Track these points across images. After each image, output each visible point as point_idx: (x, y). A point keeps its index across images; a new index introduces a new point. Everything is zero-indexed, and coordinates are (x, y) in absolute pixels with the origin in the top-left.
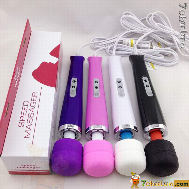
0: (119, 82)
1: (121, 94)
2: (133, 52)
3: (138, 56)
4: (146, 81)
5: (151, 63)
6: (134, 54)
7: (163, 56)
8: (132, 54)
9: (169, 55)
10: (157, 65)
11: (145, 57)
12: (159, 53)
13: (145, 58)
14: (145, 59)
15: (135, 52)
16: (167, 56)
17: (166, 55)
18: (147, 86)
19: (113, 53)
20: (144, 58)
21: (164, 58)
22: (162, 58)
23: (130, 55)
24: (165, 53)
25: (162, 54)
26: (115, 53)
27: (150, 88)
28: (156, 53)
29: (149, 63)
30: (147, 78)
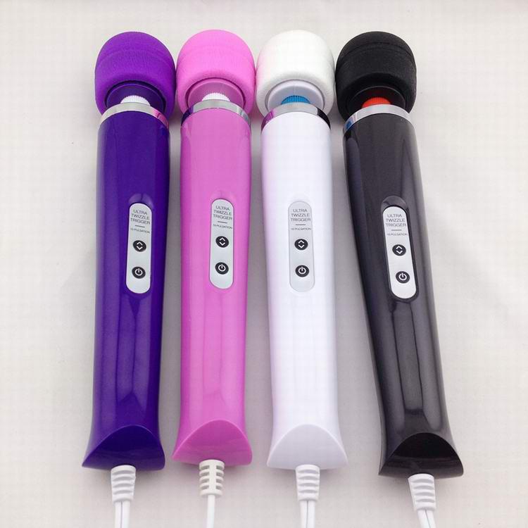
1: (300, 215)
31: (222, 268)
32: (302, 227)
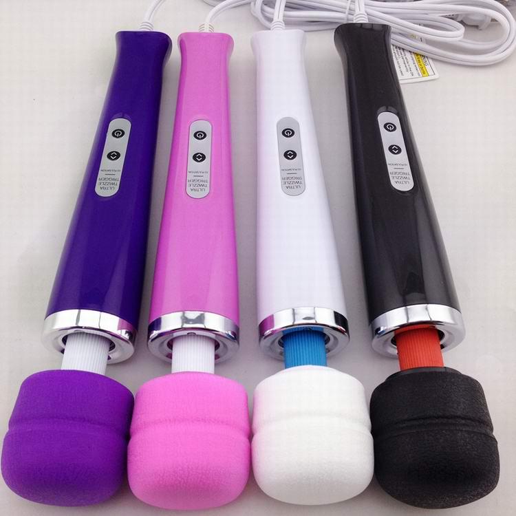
0: (288, 133)
1: (293, 183)
2: (351, 12)
3: (369, 27)
4: (390, 127)
5: (417, 54)
6: (354, 22)
7: (462, 29)
8: (348, 20)
9: (482, 22)
10: (436, 63)
11: (395, 33)
12: (446, 17)
13: (393, 36)
14: (394, 39)
15: (357, 11)
16: (477, 27)
17: (471, 25)
18: (394, 149)
19: (275, 19)
20: (389, 35)
21: (464, 38)
22: (457, 34)
23: (336, 26)
24: (468, 14)
25: (459, 19)
26: (284, 16)
27: (403, 156)
28: (437, 16)
29: (408, 55)
30: (398, 114)
31: (200, 135)
32: (290, 172)
